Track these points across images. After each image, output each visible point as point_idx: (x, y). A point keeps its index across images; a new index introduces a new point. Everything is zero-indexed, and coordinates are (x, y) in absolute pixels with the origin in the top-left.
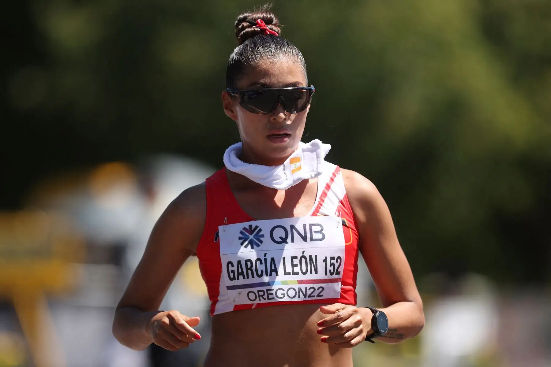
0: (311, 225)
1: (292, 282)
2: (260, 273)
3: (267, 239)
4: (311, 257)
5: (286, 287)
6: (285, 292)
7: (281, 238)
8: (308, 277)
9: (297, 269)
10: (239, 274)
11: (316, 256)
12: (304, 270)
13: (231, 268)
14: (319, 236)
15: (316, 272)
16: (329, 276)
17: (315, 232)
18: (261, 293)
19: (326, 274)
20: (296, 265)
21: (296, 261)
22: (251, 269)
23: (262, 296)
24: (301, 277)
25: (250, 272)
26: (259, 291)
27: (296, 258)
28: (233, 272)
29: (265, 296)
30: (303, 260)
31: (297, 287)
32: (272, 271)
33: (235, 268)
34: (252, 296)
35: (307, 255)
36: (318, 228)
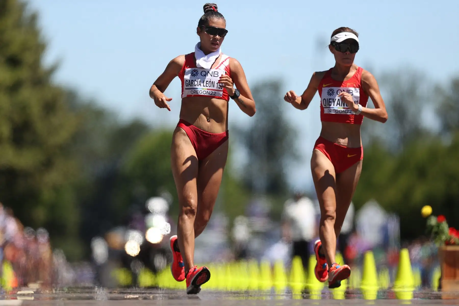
0: (214, 72)
1: (205, 89)
2: (195, 85)
3: (199, 75)
4: (213, 82)
5: (203, 90)
6: (202, 92)
7: (204, 75)
8: (211, 88)
9: (207, 85)
10: (189, 84)
11: (214, 82)
12: (210, 86)
13: (187, 83)
14: (217, 75)
15: (214, 87)
16: (218, 89)
17: (215, 74)
18: (195, 91)
19: (217, 88)
20: (208, 84)
21: (208, 83)
22: (193, 83)
23: (195, 92)
24: (208, 88)
25: (192, 84)
26: (194, 91)
27: (208, 81)
28: (187, 84)
29: (196, 93)
30: (210, 82)
31: (206, 91)
32: (199, 85)
33: (188, 83)
34: (192, 92)
35: (211, 81)
36: (217, 73)
